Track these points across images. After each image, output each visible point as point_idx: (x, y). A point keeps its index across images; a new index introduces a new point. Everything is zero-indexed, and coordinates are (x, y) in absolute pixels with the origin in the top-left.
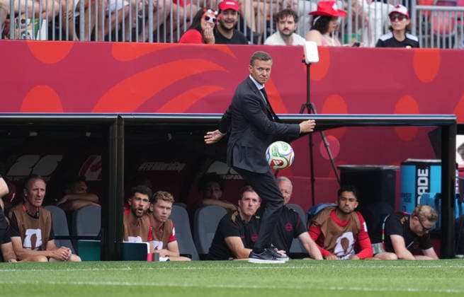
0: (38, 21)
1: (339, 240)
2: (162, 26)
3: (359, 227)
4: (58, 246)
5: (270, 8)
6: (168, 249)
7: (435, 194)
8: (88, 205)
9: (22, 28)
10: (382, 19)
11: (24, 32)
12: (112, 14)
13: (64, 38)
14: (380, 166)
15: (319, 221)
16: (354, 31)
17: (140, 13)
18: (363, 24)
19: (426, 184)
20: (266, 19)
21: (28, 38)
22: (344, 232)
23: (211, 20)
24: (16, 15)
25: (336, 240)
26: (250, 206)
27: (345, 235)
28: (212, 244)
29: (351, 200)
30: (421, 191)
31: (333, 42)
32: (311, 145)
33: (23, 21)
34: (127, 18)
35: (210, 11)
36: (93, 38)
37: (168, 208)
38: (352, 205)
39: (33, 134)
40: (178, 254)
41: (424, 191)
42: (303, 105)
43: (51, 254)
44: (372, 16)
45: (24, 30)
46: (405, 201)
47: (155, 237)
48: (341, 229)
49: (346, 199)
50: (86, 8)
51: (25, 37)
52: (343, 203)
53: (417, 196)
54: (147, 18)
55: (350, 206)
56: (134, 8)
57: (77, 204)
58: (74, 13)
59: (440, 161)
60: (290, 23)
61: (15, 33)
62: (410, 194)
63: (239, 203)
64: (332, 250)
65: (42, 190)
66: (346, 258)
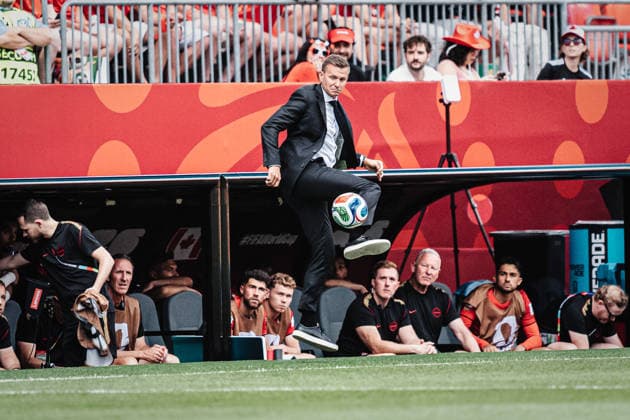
0: (97, 60)
1: (498, 327)
2: (251, 61)
3: (523, 309)
4: (150, 344)
5: (385, 33)
6: (286, 344)
7: (615, 264)
8: (182, 291)
9: (77, 68)
10: (525, 43)
11: (79, 74)
12: (189, 47)
13: (130, 81)
14: (545, 231)
15: (473, 302)
16: (490, 60)
17: (224, 45)
18: (502, 51)
19: (603, 252)
20: (381, 48)
21: (84, 81)
22: (505, 316)
23: (320, 53)
24: (70, 52)
25: (494, 327)
26: (387, 286)
27: (505, 320)
28: (340, 336)
29: (512, 275)
30: (597, 261)
31: (471, 75)
32: (453, 207)
33: (78, 60)
34: (207, 52)
35: (318, 42)
36: (165, 79)
37: (289, 296)
38: (514, 282)
39: (111, 203)
40: (299, 349)
41: (600, 261)
42: (442, 156)
43: (141, 354)
44: (513, 40)
45: (80, 71)
46: (576, 274)
47: (271, 330)
48: (501, 312)
49: (506, 273)
50: (156, 41)
51: (80, 81)
52: (502, 279)
53: (591, 267)
54: (232, 51)
55: (512, 283)
56: (216, 39)
57: (167, 291)
58: (142, 47)
59: (622, 222)
60: (420, 53)
61: (68, 76)
62: (582, 266)
63: (373, 284)
64: (490, 340)
65: (128, 272)
66: (507, 349)
